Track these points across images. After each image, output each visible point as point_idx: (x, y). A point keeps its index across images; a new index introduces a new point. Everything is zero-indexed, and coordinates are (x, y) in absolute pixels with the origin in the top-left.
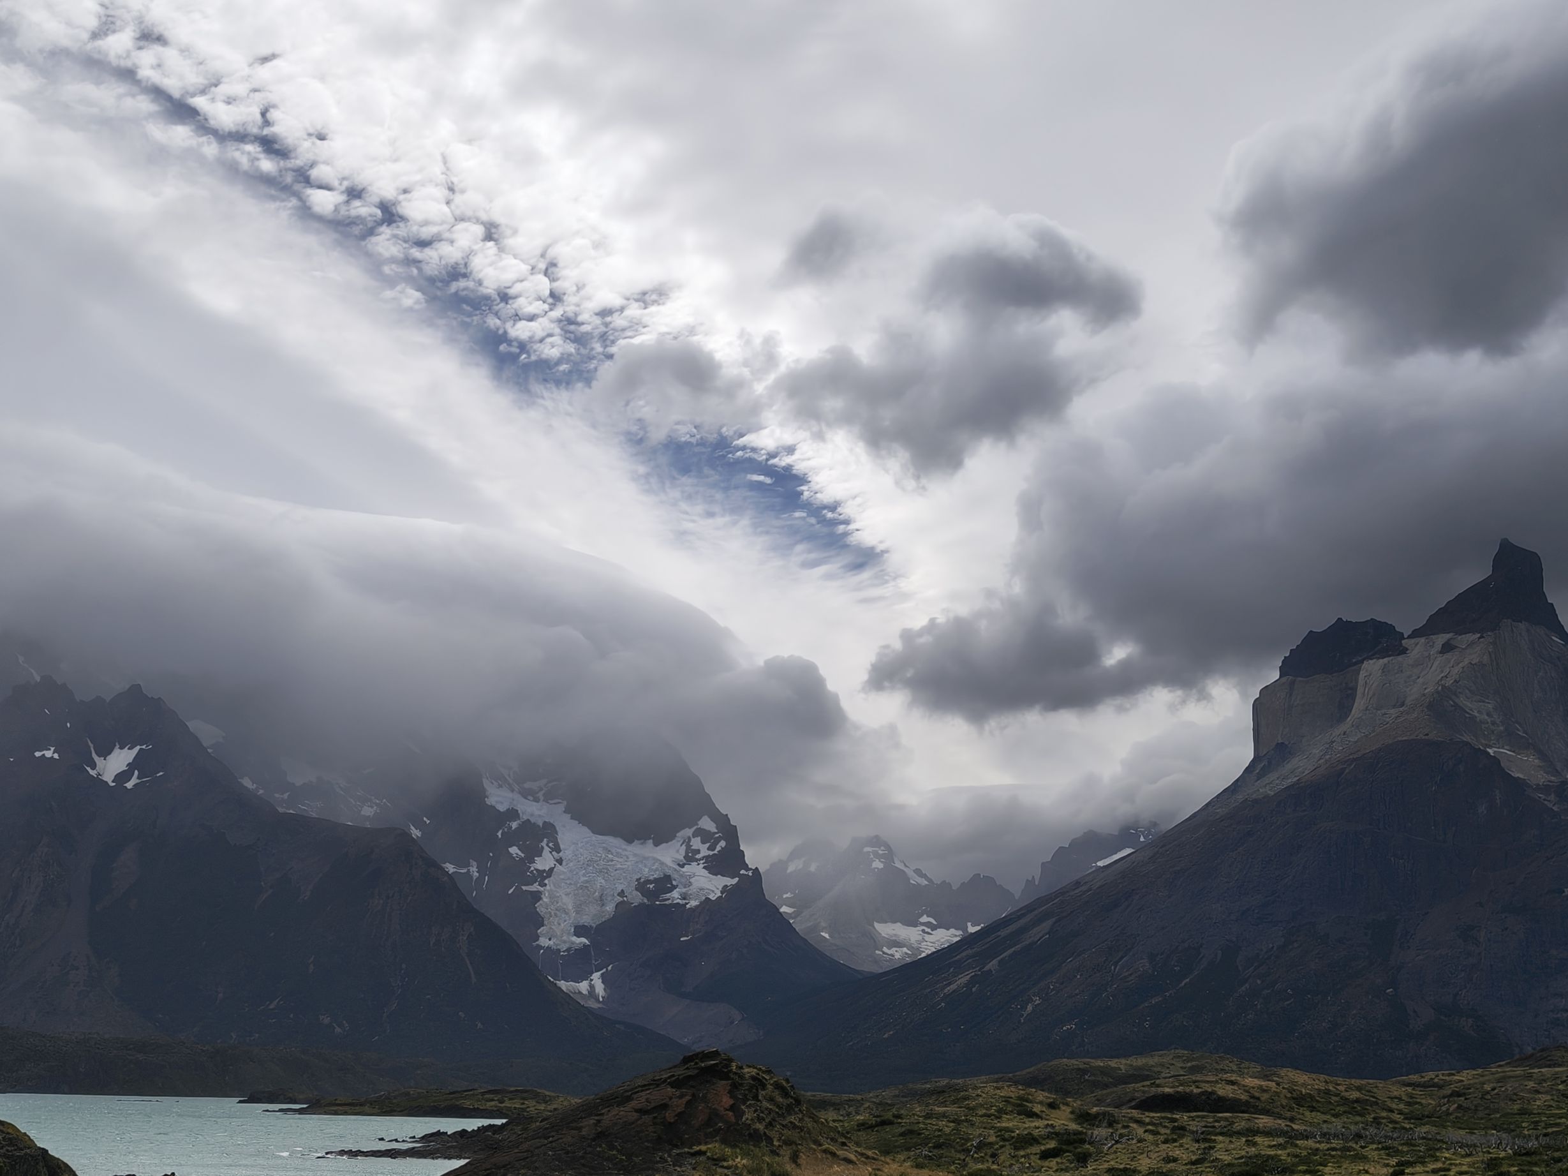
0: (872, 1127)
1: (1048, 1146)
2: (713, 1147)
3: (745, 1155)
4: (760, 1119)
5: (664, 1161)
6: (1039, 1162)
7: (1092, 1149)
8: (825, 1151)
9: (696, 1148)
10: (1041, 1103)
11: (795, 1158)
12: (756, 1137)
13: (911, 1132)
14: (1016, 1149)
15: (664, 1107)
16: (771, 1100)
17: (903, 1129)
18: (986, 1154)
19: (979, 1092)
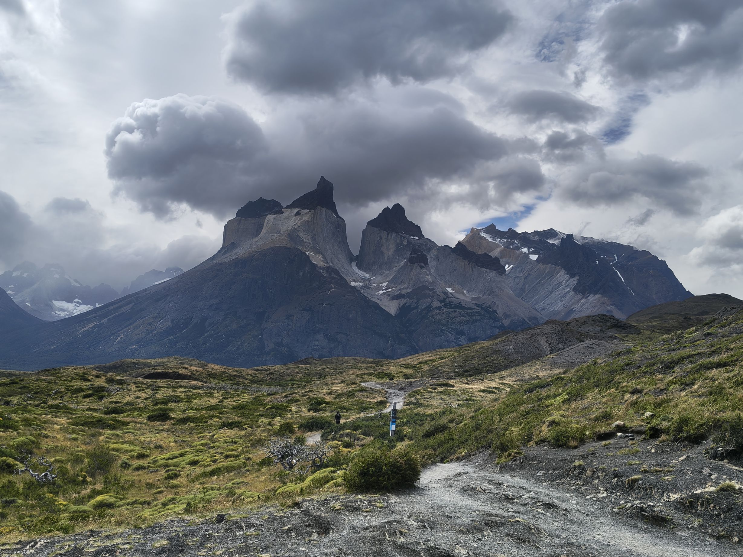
1: (88, 393)
6: (82, 399)
7: (107, 394)
10: (93, 375)
13: (25, 387)
14: (73, 394)
17: (22, 386)
18: (58, 396)
19: (65, 371)
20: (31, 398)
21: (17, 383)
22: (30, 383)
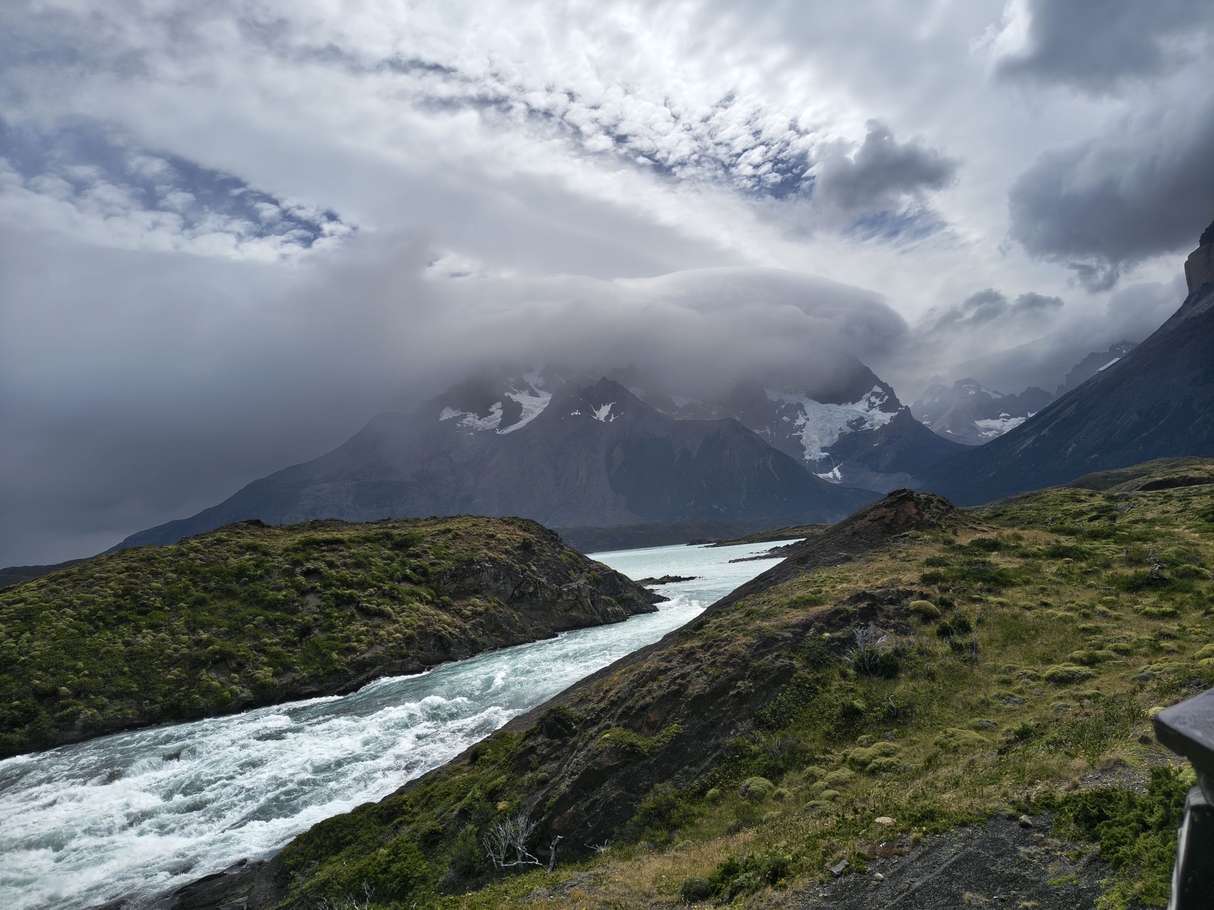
0: (991, 518)
1: (1092, 515)
2: (912, 532)
3: (930, 534)
4: (934, 517)
5: (888, 541)
7: (1117, 513)
8: (970, 528)
9: (903, 534)
11: (955, 533)
12: (932, 526)
13: (1013, 518)
14: (1074, 518)
15: (884, 517)
16: (937, 508)
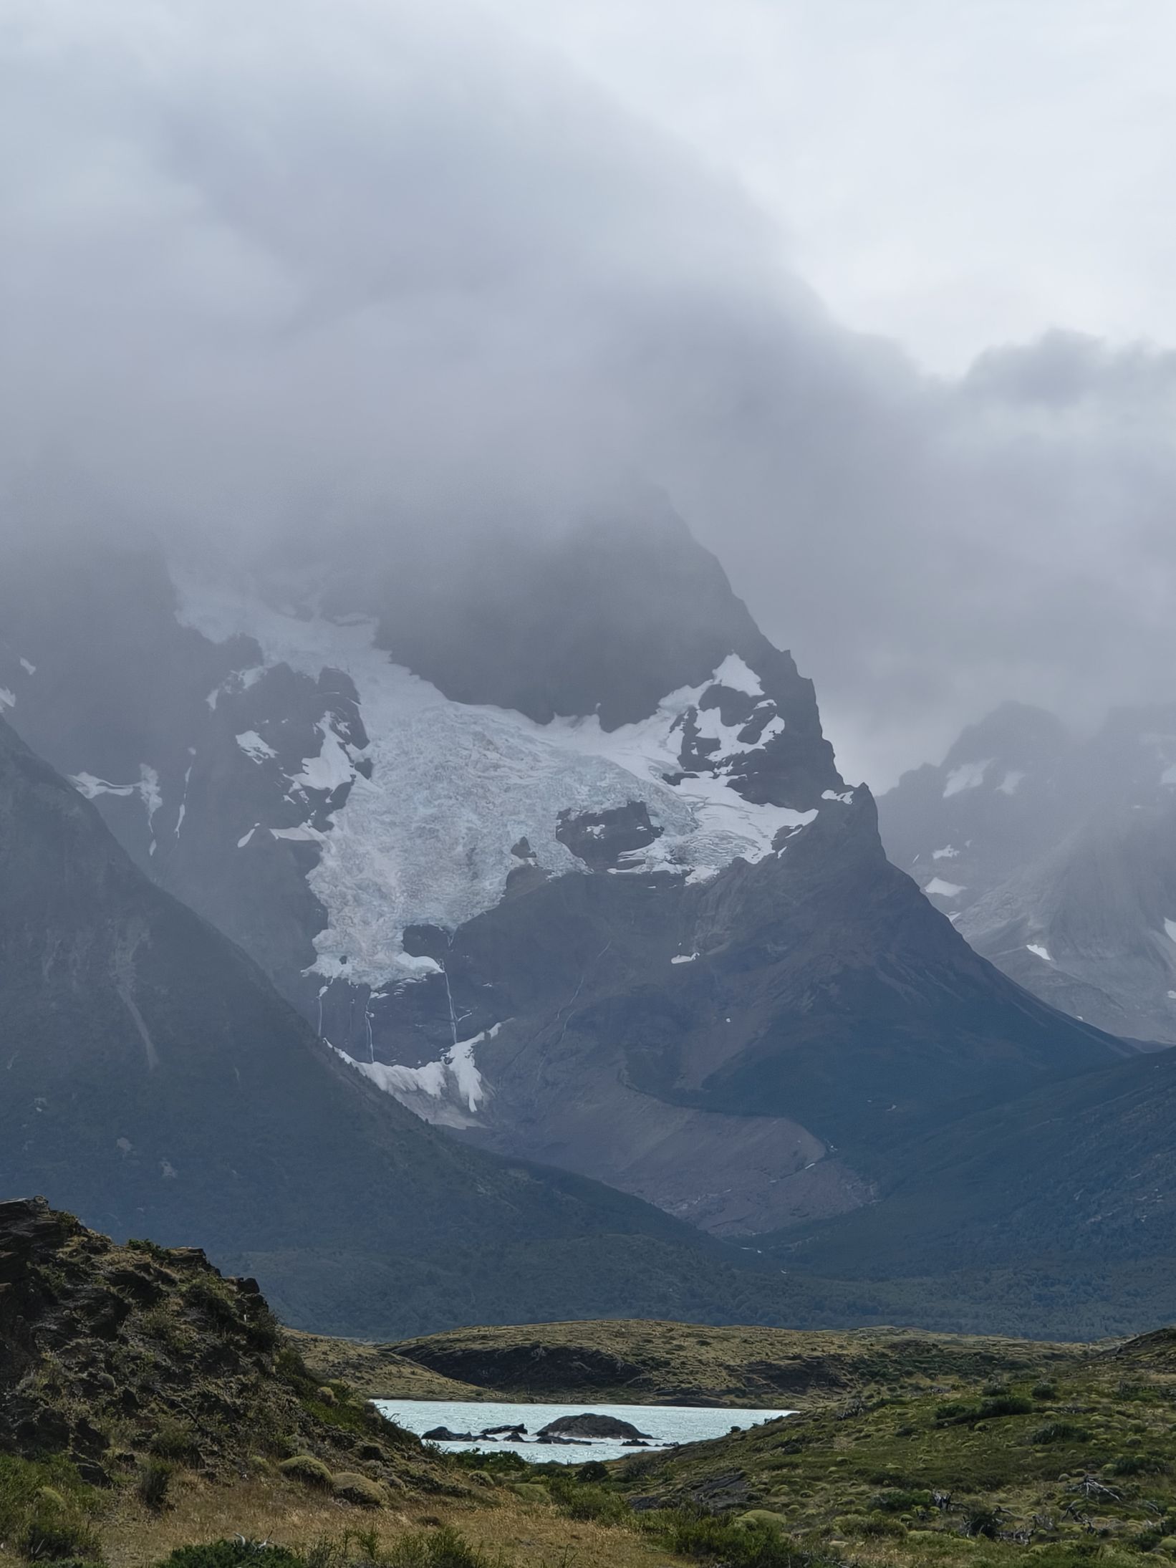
17: (1050, 1424)
20: (1106, 1499)
21: (1019, 1409)
22: (1093, 1410)
